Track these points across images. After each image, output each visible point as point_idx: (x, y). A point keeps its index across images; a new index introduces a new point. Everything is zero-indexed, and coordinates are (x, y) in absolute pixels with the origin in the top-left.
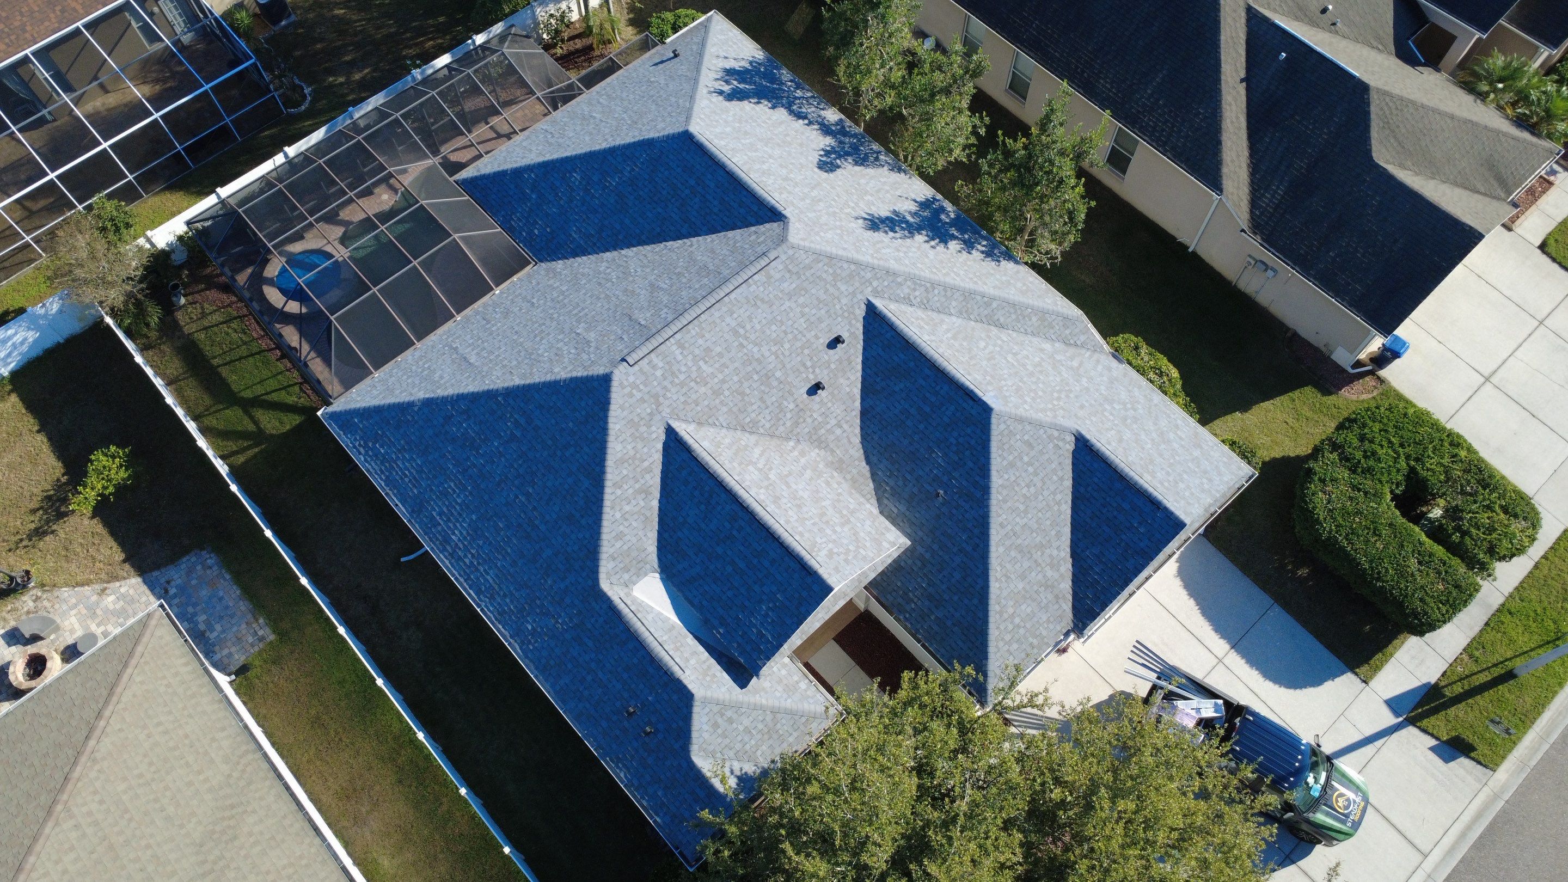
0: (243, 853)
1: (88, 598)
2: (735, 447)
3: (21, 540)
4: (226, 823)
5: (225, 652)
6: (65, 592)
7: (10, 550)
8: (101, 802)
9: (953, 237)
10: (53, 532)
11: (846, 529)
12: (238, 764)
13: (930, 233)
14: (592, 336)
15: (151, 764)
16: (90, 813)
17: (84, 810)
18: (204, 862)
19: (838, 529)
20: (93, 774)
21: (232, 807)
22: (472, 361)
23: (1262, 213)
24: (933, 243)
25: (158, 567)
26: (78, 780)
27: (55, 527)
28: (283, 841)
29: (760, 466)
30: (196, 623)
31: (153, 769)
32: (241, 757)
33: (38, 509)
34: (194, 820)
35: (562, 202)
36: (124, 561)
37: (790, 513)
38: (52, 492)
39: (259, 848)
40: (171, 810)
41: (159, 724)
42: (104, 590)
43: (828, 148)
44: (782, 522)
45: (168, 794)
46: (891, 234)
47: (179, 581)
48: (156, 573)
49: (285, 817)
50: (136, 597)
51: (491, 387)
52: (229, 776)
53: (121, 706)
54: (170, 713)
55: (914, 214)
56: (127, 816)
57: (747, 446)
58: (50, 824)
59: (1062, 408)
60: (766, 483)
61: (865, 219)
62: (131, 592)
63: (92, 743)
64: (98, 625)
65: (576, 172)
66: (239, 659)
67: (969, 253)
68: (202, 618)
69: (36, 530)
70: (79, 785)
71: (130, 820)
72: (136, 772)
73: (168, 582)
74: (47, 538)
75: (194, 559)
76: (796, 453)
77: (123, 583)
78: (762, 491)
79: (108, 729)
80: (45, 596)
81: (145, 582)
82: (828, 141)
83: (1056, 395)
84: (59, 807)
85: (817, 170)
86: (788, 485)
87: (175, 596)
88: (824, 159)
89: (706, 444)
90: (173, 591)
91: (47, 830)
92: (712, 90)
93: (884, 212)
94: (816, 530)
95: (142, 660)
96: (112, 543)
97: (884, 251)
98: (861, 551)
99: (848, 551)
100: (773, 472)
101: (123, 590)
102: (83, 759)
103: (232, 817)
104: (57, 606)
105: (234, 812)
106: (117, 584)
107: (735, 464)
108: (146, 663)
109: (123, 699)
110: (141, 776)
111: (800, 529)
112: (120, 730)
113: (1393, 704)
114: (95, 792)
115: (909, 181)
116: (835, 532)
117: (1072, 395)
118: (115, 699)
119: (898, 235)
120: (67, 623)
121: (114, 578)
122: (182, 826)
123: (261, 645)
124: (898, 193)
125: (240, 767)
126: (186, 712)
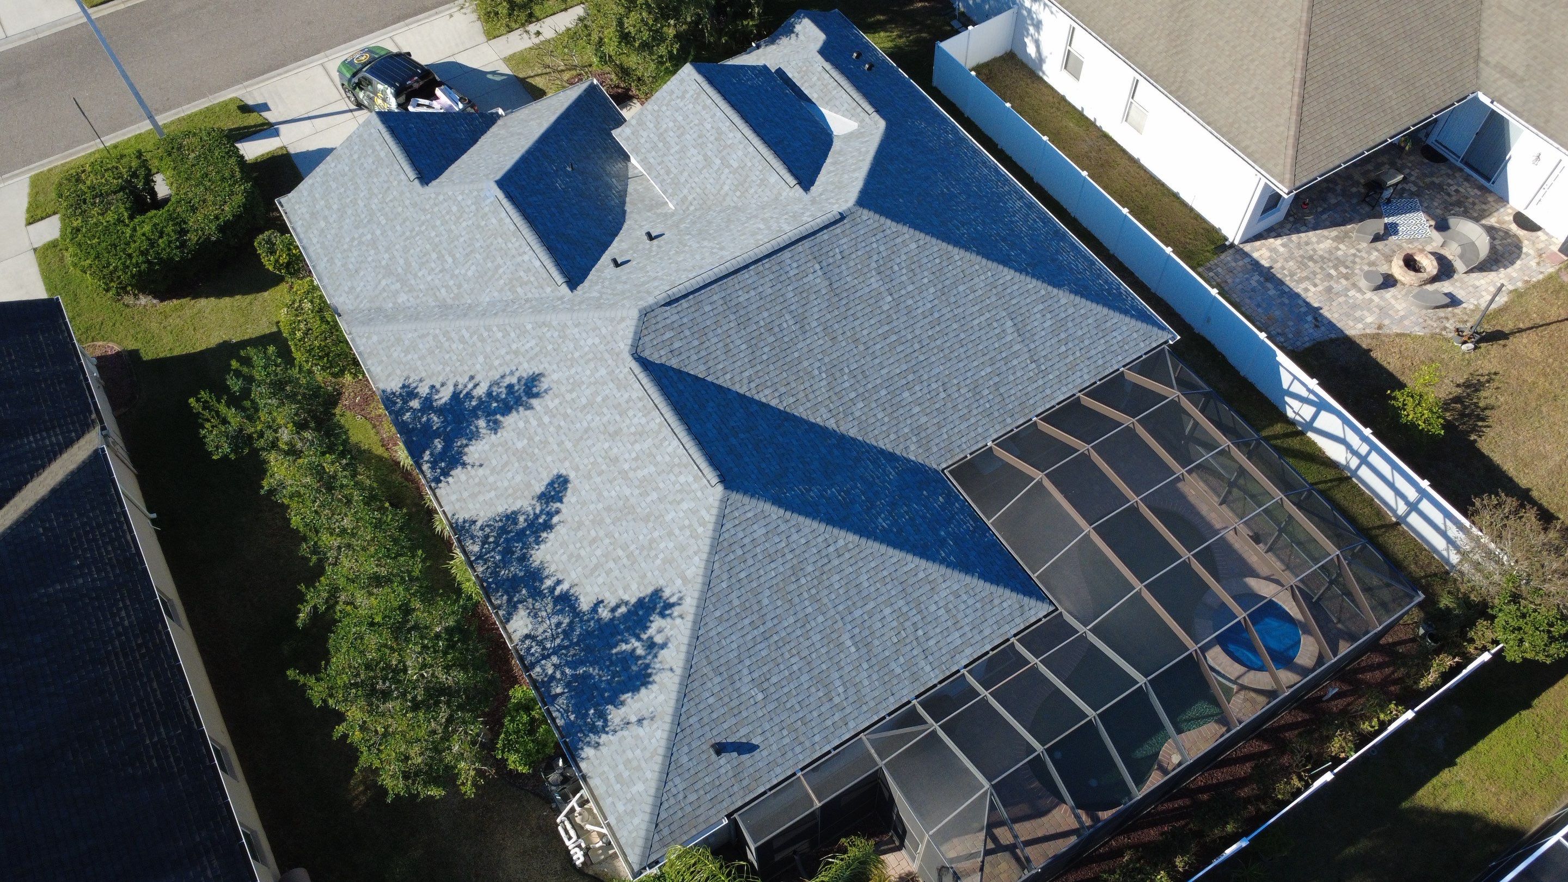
0: (1161, 27)
1: (1392, 323)
2: (746, 185)
3: (1488, 381)
4: (1179, 42)
5: (1240, 263)
6: (1418, 331)
7: (1496, 374)
8: (1274, 39)
9: (441, 411)
10: (1458, 386)
11: (665, 126)
12: (1181, 82)
13: (467, 405)
14: (874, 282)
15: (1248, 70)
16: (1279, 30)
17: (1284, 32)
18: (1186, 17)
19: (671, 124)
20: (1288, 55)
21: (1177, 53)
22: (1010, 323)
23: (70, 432)
24: (470, 386)
25: (1332, 341)
26: (1297, 49)
27: (1459, 390)
28: (1134, 38)
29: (727, 171)
30: (1275, 288)
31: (1245, 67)
32: (1180, 87)
33: (1486, 408)
34: (1202, 40)
35: (905, 508)
36: (1370, 350)
37: (708, 126)
38: (1480, 424)
39: (1150, 32)
40: (1221, 43)
41: (1252, 98)
42: (1380, 327)
43: (544, 535)
44: (719, 113)
45: (1227, 53)
46: (514, 380)
47: (1307, 326)
48: (1333, 336)
49: (1137, 53)
50: (1345, 318)
51: (984, 261)
52: (1185, 72)
53: (1288, 106)
54: (1246, 108)
55: (474, 436)
56: (1251, 34)
57: (734, 191)
58: (1304, 19)
59: (424, 210)
60: (724, 153)
61: (537, 395)
62: (1351, 323)
63: (1298, 75)
64: (1371, 301)
65: (883, 527)
66: (1226, 257)
67: (433, 387)
68: (1272, 292)
69: (1477, 390)
70: (1295, 47)
71: (1248, 31)
72: (1257, 63)
73: (1316, 326)
74: (1462, 381)
75: (1299, 343)
76: (690, 198)
77: (1363, 332)
78: (729, 142)
79: (1290, 87)
80: (1438, 330)
81: (1342, 331)
82: (539, 555)
83: (424, 228)
84: (1303, 30)
85: (572, 476)
86: (706, 158)
87: (1306, 314)
88: (558, 505)
89: (774, 178)
90: (1309, 318)
91: (1305, 14)
92: (676, 611)
93: (511, 421)
94: (691, 116)
95: (1284, 144)
96: (1390, 368)
97: (533, 343)
98: (656, 108)
99: (667, 105)
100: (716, 168)
101: (1360, 326)
102: (1300, 64)
103: (1175, 47)
104: (1421, 320)
105: (1174, 51)
106: (1368, 331)
107: (749, 164)
108: (1280, 142)
109: (1287, 111)
110: (1253, 61)
111: (703, 113)
112: (1280, 88)
113: (276, 133)
114: (1281, 43)
115: (457, 506)
116: (675, 121)
117: (408, 234)
118: (1294, 110)
119: (507, 381)
120: (1404, 305)
121: (1375, 336)
122: (1210, 35)
123: (1208, 265)
124: (481, 471)
125: (1179, 80)
126: (1234, 110)
